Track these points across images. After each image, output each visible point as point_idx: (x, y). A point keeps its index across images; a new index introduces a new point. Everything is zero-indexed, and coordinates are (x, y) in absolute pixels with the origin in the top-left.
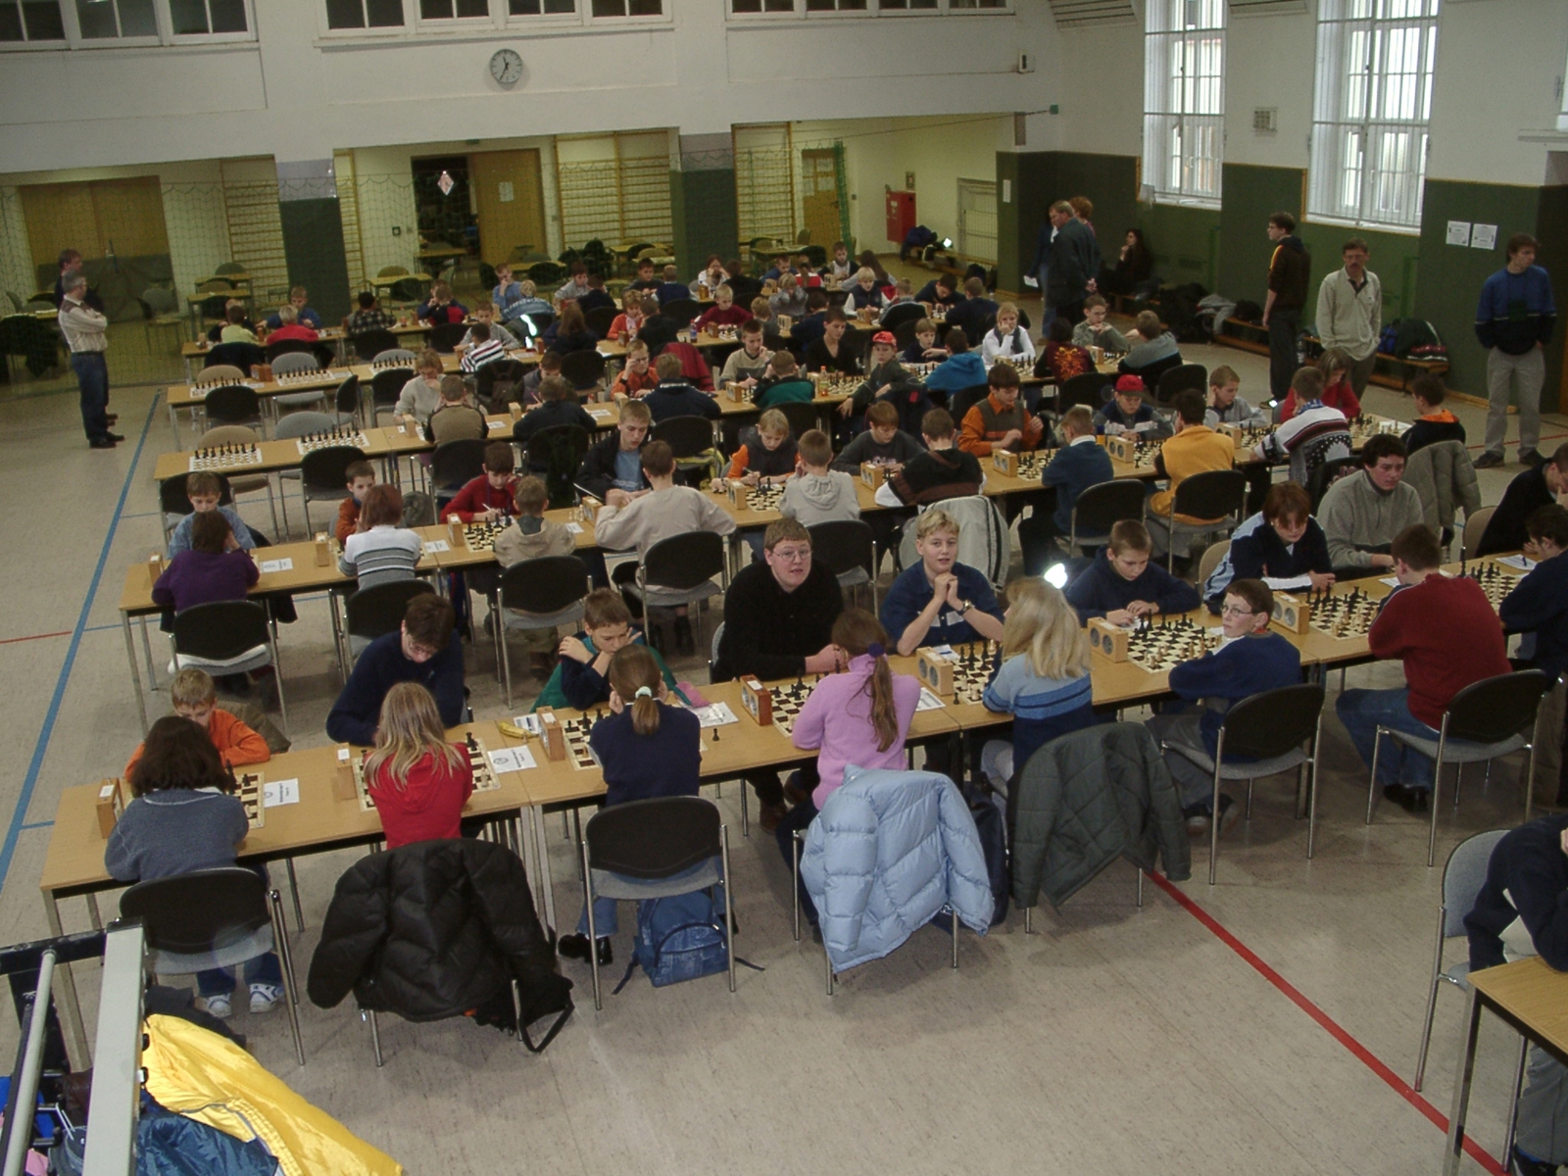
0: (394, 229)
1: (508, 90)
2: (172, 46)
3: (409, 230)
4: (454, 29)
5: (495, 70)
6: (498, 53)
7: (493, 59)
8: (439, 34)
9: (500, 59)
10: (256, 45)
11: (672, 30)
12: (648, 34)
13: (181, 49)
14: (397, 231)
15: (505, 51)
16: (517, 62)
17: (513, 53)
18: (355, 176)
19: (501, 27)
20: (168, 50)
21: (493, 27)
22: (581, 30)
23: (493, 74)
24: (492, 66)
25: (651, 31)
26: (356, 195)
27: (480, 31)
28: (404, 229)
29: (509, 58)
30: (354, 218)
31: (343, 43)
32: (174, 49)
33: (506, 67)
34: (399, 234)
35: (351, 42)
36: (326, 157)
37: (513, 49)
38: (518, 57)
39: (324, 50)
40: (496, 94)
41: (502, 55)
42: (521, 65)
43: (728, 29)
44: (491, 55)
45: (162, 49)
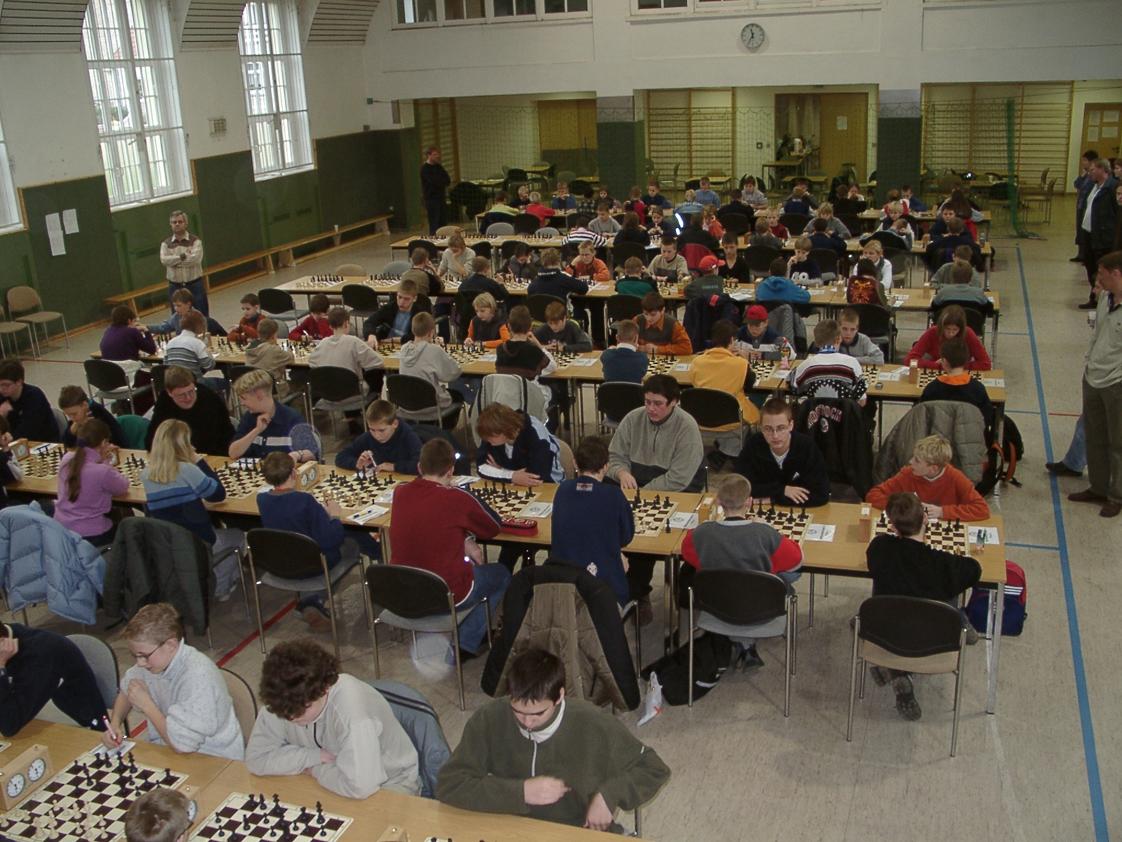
0: (758, 144)
1: (752, 52)
2: (542, 20)
3: (768, 146)
4: (717, 9)
5: (744, 38)
6: (747, 26)
7: (744, 30)
8: (708, 12)
9: (748, 30)
10: (590, 20)
11: (880, 9)
12: (860, 13)
13: (547, 23)
14: (760, 146)
15: (752, 25)
16: (760, 33)
17: (757, 26)
18: (734, 107)
19: (752, 7)
20: (539, 23)
21: (746, 7)
22: (808, 10)
23: (744, 41)
24: (742, 35)
25: (862, 10)
26: (734, 119)
27: (736, 11)
28: (765, 144)
29: (754, 29)
30: (730, 134)
31: (645, 18)
32: (543, 23)
33: (753, 37)
34: (761, 148)
35: (649, 18)
36: (628, 95)
37: (758, 23)
38: (761, 29)
39: (633, 23)
40: (745, 55)
41: (750, 27)
42: (763, 35)
43: (924, 9)
44: (742, 28)
45: (536, 23)
